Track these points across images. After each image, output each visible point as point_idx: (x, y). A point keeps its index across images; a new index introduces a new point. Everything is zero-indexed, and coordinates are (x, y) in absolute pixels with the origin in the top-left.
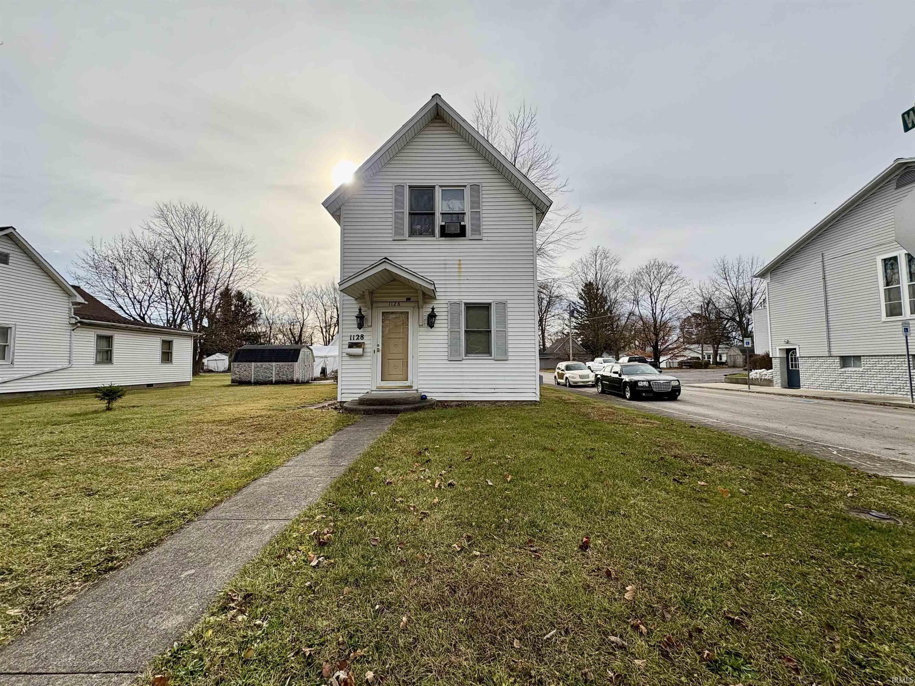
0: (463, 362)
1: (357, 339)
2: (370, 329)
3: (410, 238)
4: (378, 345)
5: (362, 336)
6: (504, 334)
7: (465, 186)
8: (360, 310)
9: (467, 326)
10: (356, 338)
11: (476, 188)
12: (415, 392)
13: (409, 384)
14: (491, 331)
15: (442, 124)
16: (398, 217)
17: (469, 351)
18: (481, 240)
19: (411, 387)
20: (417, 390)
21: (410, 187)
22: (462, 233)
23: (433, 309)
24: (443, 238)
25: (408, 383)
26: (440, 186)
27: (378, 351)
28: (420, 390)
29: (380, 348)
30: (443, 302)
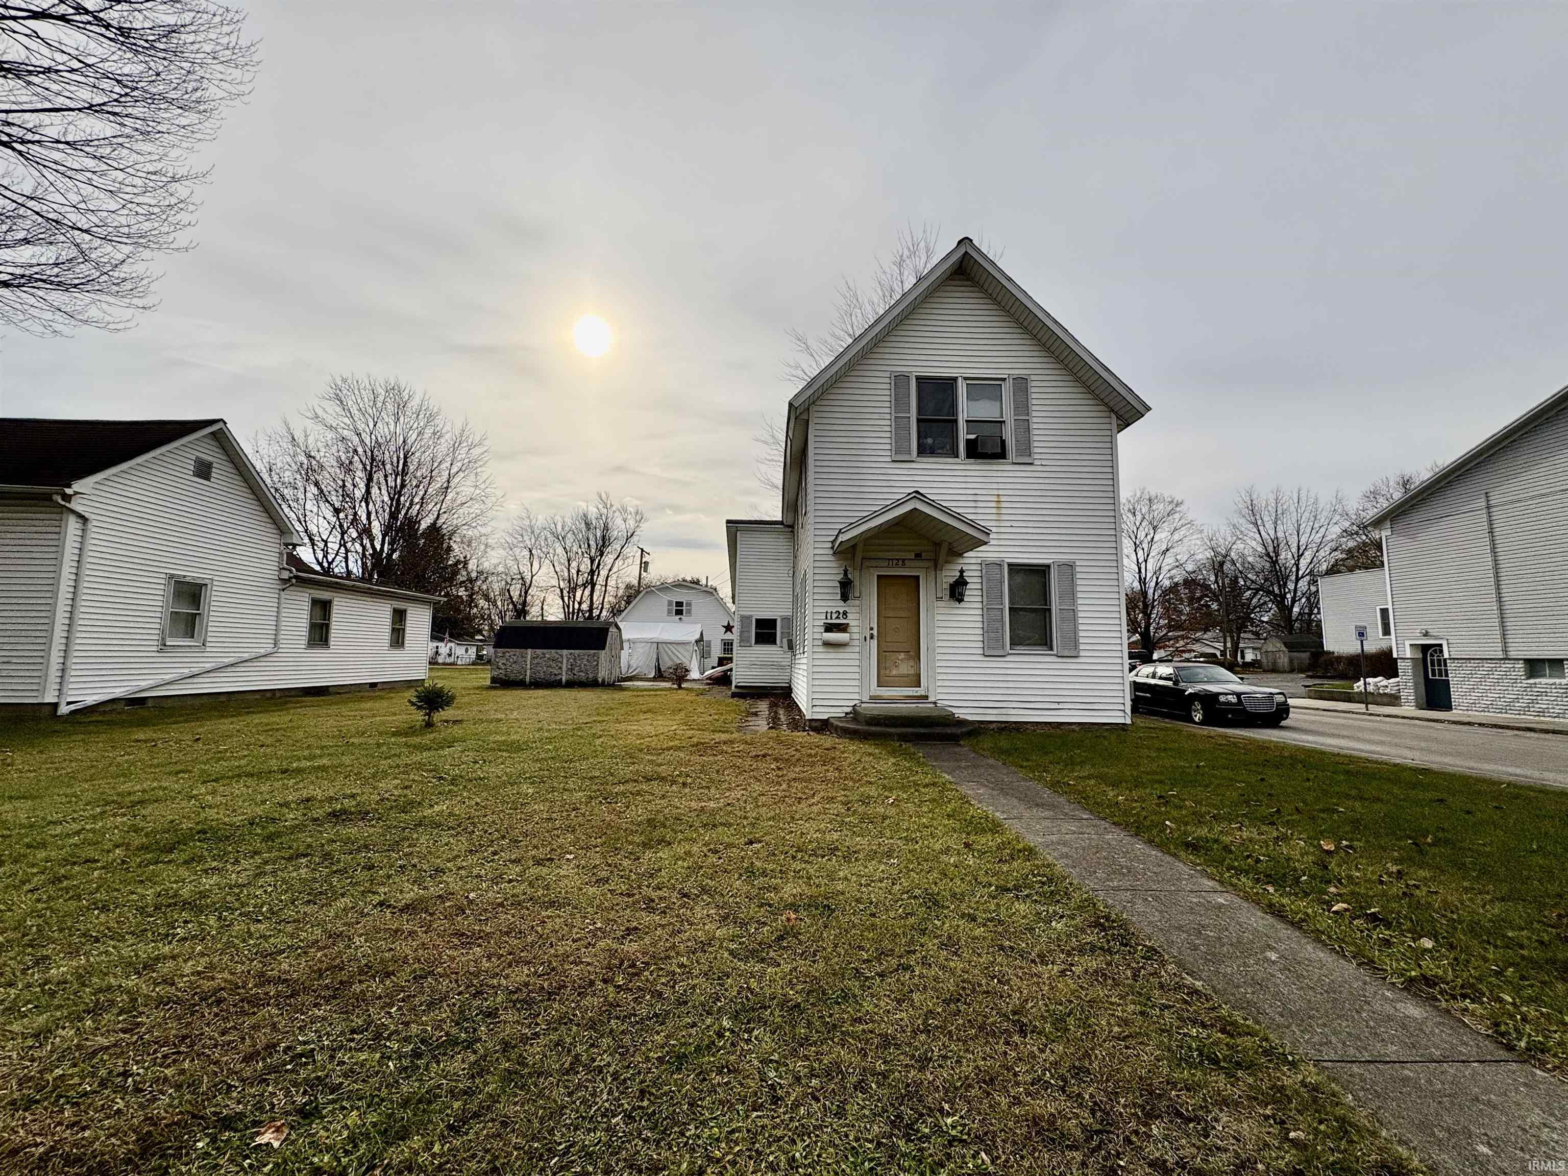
0: (1008, 658)
1: (837, 618)
2: (857, 602)
3: (919, 459)
4: (872, 629)
5: (845, 613)
6: (1072, 615)
7: (1004, 380)
8: (846, 571)
9: (1011, 602)
10: (834, 616)
11: (1021, 384)
12: (932, 705)
13: (923, 693)
14: (1050, 610)
15: (966, 283)
16: (900, 425)
17: (1016, 642)
18: (1031, 464)
19: (926, 697)
20: (935, 703)
21: (918, 378)
22: (1000, 454)
23: (962, 571)
24: (972, 460)
25: (920, 691)
26: (966, 379)
27: (872, 637)
28: (939, 704)
29: (875, 632)
30: (973, 561)
